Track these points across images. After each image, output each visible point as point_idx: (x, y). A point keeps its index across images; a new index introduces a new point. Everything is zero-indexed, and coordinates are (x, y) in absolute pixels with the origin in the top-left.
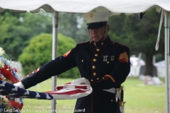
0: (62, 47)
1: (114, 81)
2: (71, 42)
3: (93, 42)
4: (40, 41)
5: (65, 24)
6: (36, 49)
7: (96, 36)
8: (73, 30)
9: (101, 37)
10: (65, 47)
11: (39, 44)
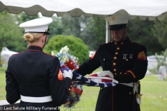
0: (73, 45)
1: (134, 77)
2: (79, 41)
3: (114, 42)
4: (57, 40)
5: (71, 28)
6: (53, 47)
7: (117, 37)
8: (77, 32)
9: (121, 37)
10: (76, 45)
11: (56, 43)
